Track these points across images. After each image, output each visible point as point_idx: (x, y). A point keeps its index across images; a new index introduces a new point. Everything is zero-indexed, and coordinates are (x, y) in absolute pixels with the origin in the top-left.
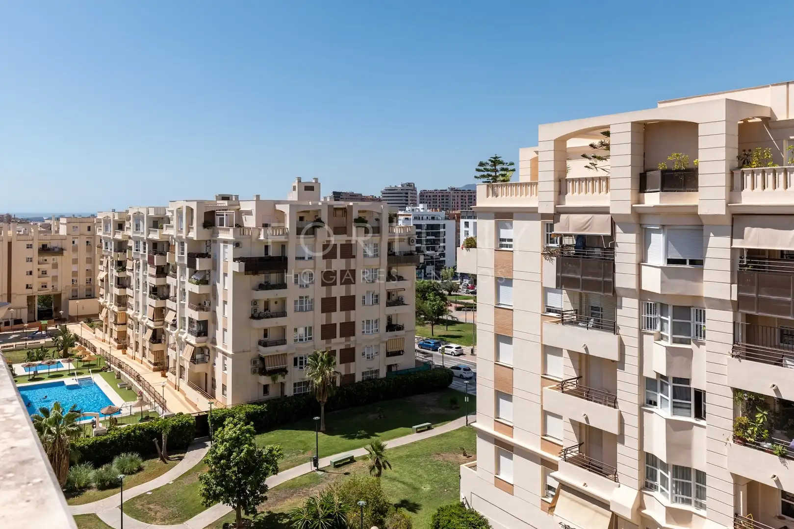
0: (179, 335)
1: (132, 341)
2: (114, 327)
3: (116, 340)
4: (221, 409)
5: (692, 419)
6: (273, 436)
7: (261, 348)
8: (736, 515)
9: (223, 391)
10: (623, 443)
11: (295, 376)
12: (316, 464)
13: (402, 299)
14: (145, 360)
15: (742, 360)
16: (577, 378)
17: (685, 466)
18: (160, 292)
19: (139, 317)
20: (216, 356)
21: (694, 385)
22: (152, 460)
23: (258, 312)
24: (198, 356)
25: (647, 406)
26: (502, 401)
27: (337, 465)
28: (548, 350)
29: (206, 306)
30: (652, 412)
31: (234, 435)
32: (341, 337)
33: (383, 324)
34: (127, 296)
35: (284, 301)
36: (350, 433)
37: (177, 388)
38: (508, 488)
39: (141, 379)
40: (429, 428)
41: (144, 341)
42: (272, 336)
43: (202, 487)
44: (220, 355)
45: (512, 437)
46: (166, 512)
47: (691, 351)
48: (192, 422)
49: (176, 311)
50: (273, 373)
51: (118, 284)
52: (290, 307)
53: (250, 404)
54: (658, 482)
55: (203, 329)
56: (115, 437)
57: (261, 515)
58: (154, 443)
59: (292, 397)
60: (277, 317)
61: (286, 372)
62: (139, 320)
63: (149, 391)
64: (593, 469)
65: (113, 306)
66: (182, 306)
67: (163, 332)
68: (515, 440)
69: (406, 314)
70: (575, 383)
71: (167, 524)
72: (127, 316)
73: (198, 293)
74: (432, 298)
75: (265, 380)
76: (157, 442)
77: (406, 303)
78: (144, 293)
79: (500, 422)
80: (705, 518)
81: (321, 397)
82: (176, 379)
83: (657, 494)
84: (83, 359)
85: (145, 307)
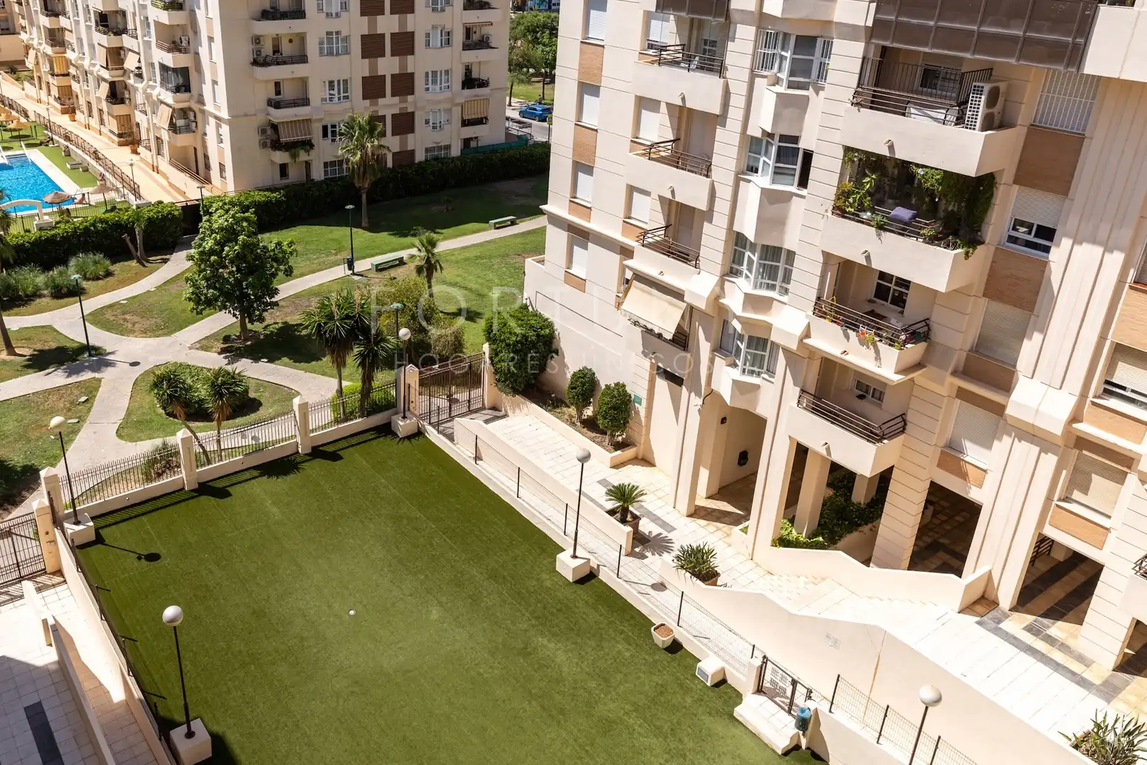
0: (149, 91)
1: (82, 101)
2: (51, 80)
3: (58, 99)
4: (219, 197)
5: (793, 189)
6: (294, 233)
7: (272, 110)
8: (819, 298)
9: (221, 172)
10: (710, 221)
11: (325, 152)
12: (351, 266)
13: (488, 38)
14: (104, 130)
15: (862, 109)
16: (673, 141)
17: (776, 245)
18: (111, 22)
19: (86, 63)
20: (206, 122)
21: (803, 145)
22: (126, 263)
23: (263, 54)
24: (180, 123)
25: (746, 174)
26: (581, 175)
27: (380, 268)
28: (645, 104)
29: (184, 44)
30: (749, 181)
31: (226, 223)
32: (393, 95)
33: (458, 77)
34: (62, 30)
35: (302, 38)
36: (402, 230)
37: (155, 169)
38: (579, 284)
39: (100, 156)
40: (513, 223)
41: (99, 99)
42: (288, 93)
43: (188, 290)
44: (212, 121)
45: (589, 222)
46: (147, 323)
47: (807, 98)
48: (176, 213)
49: (139, 54)
50: (292, 147)
51: (46, 9)
52: (312, 49)
53: (260, 190)
54: (744, 268)
55: (182, 81)
56: (67, 232)
57: (274, 326)
58: (124, 240)
59: (321, 182)
60: (293, 63)
61: (312, 146)
62: (86, 68)
63: (114, 174)
64: (678, 256)
65: (44, 45)
66: (148, 44)
67: (126, 87)
68: (593, 225)
69: (493, 63)
70: (670, 147)
71: (150, 337)
72: (68, 63)
73: (167, 23)
74: (546, 40)
75: (281, 157)
76: (128, 239)
77: (493, 45)
78: (87, 23)
79: (577, 204)
80: (785, 304)
81: (361, 181)
82: (152, 156)
83: (740, 281)
84: (9, 127)
85: (92, 46)
